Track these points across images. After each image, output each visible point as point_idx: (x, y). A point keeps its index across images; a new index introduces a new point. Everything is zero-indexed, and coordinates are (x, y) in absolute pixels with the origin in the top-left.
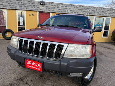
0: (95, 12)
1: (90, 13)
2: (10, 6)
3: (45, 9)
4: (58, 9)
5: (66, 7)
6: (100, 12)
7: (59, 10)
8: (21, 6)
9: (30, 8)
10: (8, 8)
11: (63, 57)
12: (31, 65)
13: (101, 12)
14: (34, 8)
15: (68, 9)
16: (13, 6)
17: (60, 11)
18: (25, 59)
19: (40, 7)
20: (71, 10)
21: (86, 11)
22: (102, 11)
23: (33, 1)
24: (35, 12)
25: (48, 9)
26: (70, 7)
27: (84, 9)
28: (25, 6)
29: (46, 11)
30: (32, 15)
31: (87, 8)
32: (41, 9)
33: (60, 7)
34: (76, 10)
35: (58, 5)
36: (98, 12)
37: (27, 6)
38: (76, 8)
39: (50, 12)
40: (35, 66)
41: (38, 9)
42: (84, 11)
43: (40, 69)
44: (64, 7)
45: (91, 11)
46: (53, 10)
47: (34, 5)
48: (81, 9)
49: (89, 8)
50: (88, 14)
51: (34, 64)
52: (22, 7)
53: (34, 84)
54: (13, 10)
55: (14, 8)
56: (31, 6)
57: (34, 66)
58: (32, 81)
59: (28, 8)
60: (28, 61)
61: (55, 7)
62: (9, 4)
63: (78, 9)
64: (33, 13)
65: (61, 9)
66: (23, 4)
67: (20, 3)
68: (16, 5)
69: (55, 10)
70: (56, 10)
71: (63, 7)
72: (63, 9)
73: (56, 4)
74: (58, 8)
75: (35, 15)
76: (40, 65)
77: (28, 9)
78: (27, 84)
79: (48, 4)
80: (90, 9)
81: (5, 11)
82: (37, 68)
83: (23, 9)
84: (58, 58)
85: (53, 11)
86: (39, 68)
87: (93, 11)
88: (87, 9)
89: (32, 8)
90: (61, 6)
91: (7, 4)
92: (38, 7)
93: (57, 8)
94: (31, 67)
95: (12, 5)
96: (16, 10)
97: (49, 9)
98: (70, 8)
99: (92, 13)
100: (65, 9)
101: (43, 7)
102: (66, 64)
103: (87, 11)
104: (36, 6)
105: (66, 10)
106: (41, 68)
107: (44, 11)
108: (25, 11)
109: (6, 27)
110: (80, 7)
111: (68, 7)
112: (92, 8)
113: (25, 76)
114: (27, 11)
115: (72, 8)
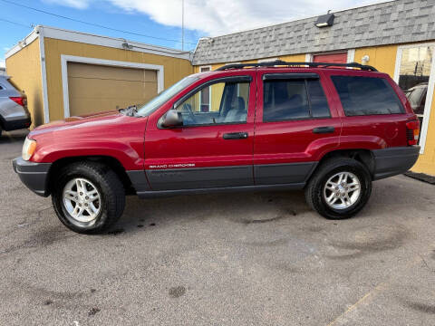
3: (331, 40)
4: (384, 26)
5: (426, 12)
7: (385, 34)
8: (267, 47)
9: (287, 47)
14: (299, 46)
16: (252, 50)
17: (389, 37)
19: (317, 37)
23: (299, 23)
25: (340, 40)
28: (278, 42)
29: (332, 48)
32: (318, 43)
33: (394, 16)
35: (388, 11)
37: (281, 43)
39: (347, 50)
41: (308, 44)
44: (416, 13)
46: (358, 37)
47: (299, 34)
56: (291, 41)
59: (283, 47)
61: (368, 25)
62: (245, 48)
65: (395, 25)
66: (273, 38)
67: (268, 39)
68: (258, 46)
69: (367, 35)
70: (371, 36)
71: (408, 15)
72: (407, 23)
73: (378, 7)
79: (345, 18)
85: (360, 40)
89: (292, 47)
90: (400, 12)
91: (242, 48)
92: (310, 37)
93: (380, 23)
95: (251, 47)
97: (345, 39)
100: (419, 21)
101: (325, 36)
104: (303, 38)
105: (420, 25)
107: (324, 49)
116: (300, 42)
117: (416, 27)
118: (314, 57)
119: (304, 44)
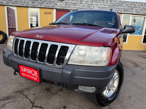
0: (132, 9)
1: (125, 10)
2: (21, 3)
3: (64, 6)
4: (82, 5)
5: (92, 3)
6: (139, 9)
7: (82, 7)
8: (34, 3)
9: (45, 4)
10: (18, 5)
11: (67, 64)
12: (26, 73)
13: (142, 9)
14: (51, 5)
15: (95, 6)
16: (24, 2)
17: (84, 8)
18: (18, 64)
19: (58, 3)
20: (99, 6)
21: (119, 7)
22: (142, 7)
24: (52, 10)
25: (68, 6)
26: (97, 2)
27: (117, 5)
28: (39, 2)
29: (65, 8)
30: (47, 13)
31: (121, 3)
32: (59, 5)
34: (105, 6)
36: (136, 9)
37: (41, 2)
38: (106, 4)
39: (70, 10)
40: (31, 75)
41: (55, 5)
42: (117, 7)
43: (36, 79)
44: (90, 3)
45: (126, 7)
46: (74, 6)
48: (112, 5)
49: (124, 3)
50: (123, 12)
51: (30, 71)
52: (36, 4)
53: (36, 98)
54: (24, 8)
55: (25, 6)
56: (46, 2)
57: (29, 74)
58: (34, 94)
59: (42, 4)
60: (22, 68)
61: (76, 3)
63: (109, 5)
64: (49, 11)
65: (85, 5)
68: (28, 1)
69: (76, 6)
70: (78, 7)
71: (88, 3)
72: (88, 5)
74: (82, 3)
75: (51, 13)
76: (36, 73)
77: (42, 6)
78: (28, 98)
80: (125, 5)
81: (15, 9)
82: (33, 76)
83: (36, 6)
84: (61, 64)
85: (75, 8)
86: (36, 77)
87: (129, 8)
88: (122, 5)
89: (47, 5)
90: (85, 2)
92: (55, 3)
93: (80, 3)
94: (26, 75)
96: (28, 7)
97: (70, 6)
98: (97, 4)
99: (129, 10)
100: (91, 5)
101: (61, 3)
102: (70, 73)
103: (121, 7)
104: (52, 2)
105: (91, 7)
106: (37, 77)
107: (62, 8)
108: (39, 9)
109: (16, 28)
110: (111, 2)
111: (94, 3)
112: (128, 4)
113: (27, 89)
114: (41, 9)
115: (100, 4)
116: (50, 4)
117: (90, 7)
118: (56, 10)
119: (53, 5)
